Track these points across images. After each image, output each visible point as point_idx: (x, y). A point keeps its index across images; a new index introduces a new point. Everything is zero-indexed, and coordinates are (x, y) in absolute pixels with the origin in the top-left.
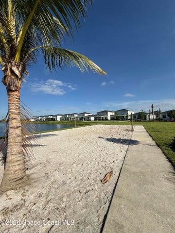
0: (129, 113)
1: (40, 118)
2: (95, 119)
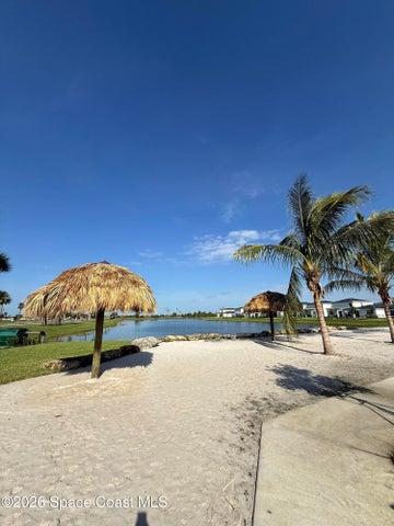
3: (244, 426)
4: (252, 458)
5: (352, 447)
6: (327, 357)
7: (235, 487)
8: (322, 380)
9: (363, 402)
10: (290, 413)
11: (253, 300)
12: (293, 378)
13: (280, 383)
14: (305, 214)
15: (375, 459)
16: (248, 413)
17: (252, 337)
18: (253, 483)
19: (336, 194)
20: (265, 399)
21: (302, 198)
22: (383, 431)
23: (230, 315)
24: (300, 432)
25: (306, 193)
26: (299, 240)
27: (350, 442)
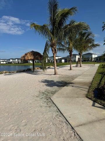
0: (94, 56)
1: (11, 60)
2: (66, 61)
3: (45, 100)
4: (55, 108)
5: (77, 97)
6: (56, 75)
7: (56, 116)
8: (59, 82)
9: (73, 86)
10: (57, 93)
11: (26, 54)
12: (50, 83)
13: (47, 85)
14: (54, 15)
15: (83, 98)
16: (43, 96)
17: (24, 71)
18: (60, 113)
19: (66, 9)
20: (46, 91)
21: (54, 7)
22: (81, 92)
23: (5, 63)
24: (63, 97)
25: (56, 5)
26: (50, 28)
27: (76, 96)
